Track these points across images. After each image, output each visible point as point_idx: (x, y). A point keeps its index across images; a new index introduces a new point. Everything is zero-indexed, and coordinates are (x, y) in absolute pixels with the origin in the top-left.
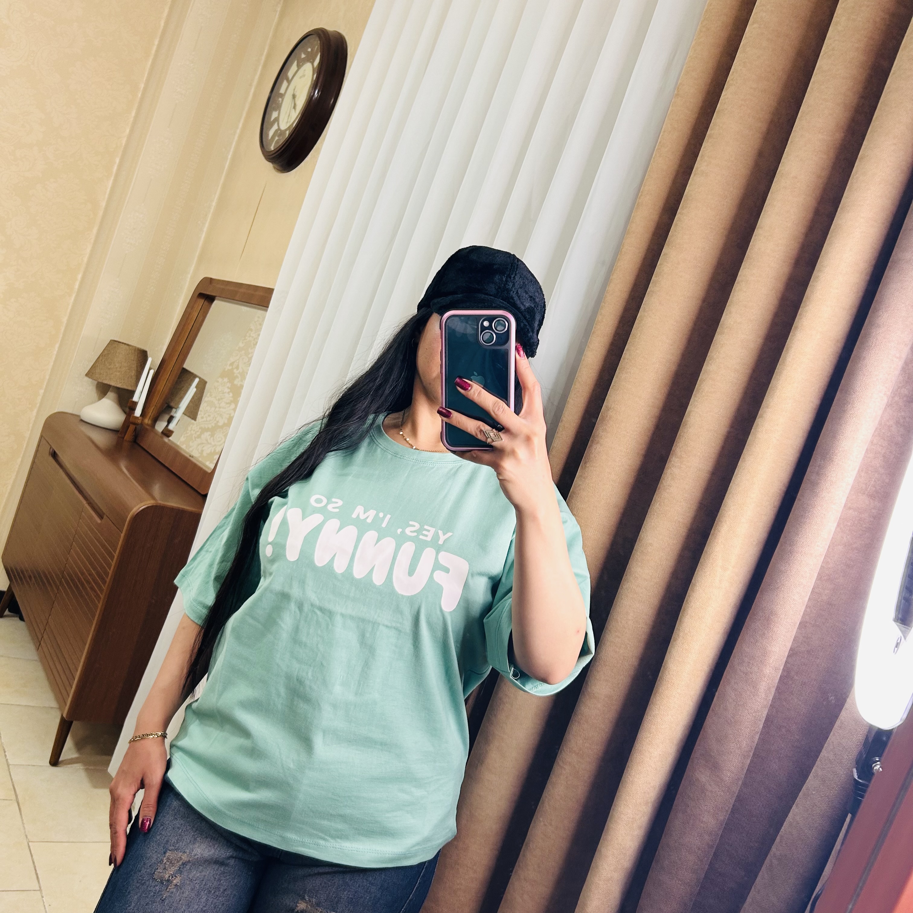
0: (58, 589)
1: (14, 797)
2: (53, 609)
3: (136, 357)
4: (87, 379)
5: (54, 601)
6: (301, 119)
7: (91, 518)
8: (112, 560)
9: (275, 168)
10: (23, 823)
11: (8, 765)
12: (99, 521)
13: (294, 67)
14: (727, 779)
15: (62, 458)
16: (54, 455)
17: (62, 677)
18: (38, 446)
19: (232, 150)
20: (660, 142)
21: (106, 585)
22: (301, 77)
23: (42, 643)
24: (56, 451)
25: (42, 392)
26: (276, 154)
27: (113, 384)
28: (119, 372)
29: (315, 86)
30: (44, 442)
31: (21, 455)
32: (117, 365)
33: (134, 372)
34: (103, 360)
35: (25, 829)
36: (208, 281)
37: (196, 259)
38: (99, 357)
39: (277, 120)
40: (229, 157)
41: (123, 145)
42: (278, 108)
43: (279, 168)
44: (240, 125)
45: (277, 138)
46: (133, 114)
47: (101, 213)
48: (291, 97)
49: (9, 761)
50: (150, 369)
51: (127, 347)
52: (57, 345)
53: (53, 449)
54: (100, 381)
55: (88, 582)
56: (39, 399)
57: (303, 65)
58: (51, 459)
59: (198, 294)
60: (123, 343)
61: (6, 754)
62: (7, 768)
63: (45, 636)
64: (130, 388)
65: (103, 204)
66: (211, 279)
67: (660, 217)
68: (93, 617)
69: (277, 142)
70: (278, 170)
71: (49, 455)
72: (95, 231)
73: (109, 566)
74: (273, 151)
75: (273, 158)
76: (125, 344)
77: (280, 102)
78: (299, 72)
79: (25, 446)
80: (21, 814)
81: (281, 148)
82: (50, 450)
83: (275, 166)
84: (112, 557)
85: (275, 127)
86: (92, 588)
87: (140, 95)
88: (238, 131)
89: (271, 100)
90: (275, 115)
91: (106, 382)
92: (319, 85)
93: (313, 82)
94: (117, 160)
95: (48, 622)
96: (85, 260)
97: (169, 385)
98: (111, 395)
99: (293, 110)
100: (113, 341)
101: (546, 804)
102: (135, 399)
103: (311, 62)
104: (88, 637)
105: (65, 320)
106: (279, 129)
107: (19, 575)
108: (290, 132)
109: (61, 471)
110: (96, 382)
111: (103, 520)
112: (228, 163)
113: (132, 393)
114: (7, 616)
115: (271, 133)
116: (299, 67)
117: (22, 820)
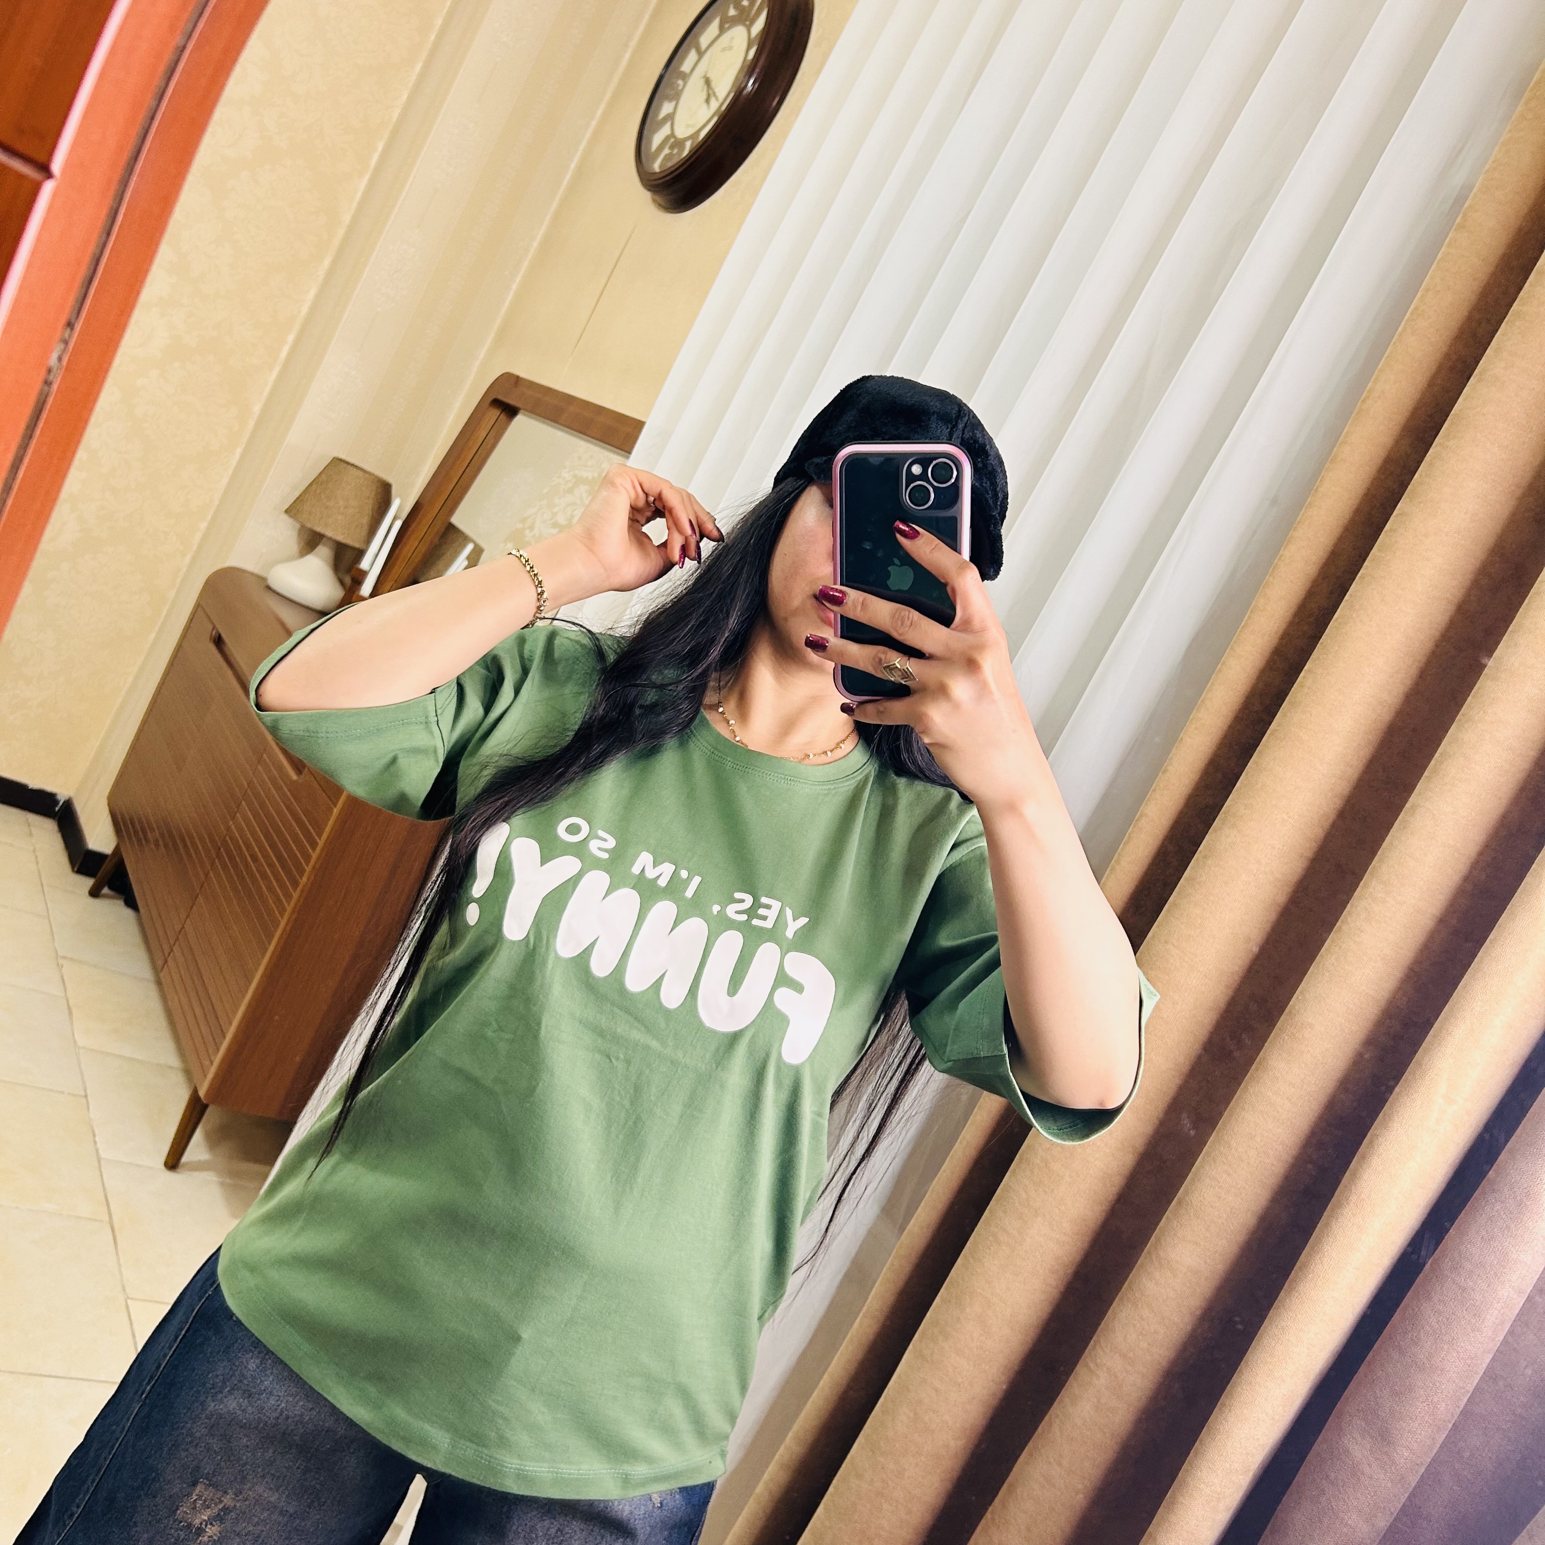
0: (207, 875)
1: (106, 1218)
2: (194, 907)
3: (373, 494)
4: (285, 517)
5: (198, 895)
6: (718, 126)
7: (280, 768)
8: (314, 849)
9: (654, 201)
10: (119, 1265)
11: (99, 1160)
12: (294, 777)
13: (713, 28)
14: (1402, 1461)
15: (232, 649)
16: (218, 641)
17: (202, 1028)
18: (191, 619)
19: (579, 153)
20: (1416, 308)
21: (299, 889)
22: (724, 50)
23: (169, 960)
24: (224, 636)
25: (203, 525)
26: (663, 180)
27: (329, 533)
28: (343, 514)
29: (750, 69)
30: (200, 612)
31: (157, 629)
32: (341, 503)
33: (366, 518)
34: (318, 491)
35: (121, 1274)
36: (510, 380)
37: (492, 335)
38: (311, 484)
39: (670, 117)
40: (573, 166)
41: (394, 120)
42: (676, 97)
43: (662, 203)
44: (599, 113)
45: (666, 151)
46: (418, 67)
47: (341, 232)
48: (702, 81)
49: (101, 1152)
50: (395, 519)
51: (360, 473)
52: (239, 451)
53: (217, 631)
54: (309, 525)
55: (264, 876)
56: (198, 536)
57: (729, 28)
58: (213, 648)
59: (491, 399)
60: (352, 465)
61: (97, 1139)
62: (96, 1164)
63: (176, 949)
64: (357, 545)
65: (347, 218)
66: (518, 377)
67: (1397, 442)
68: (270, 937)
69: (668, 158)
70: (660, 205)
71: (210, 639)
72: (327, 262)
73: (308, 858)
74: (656, 173)
75: (657, 186)
76: (356, 467)
77: (680, 88)
78: (721, 38)
79: (165, 613)
80: (116, 1247)
81: (672, 172)
82: (213, 629)
83: (657, 198)
84: (314, 845)
85: (665, 131)
86: (270, 889)
87: (433, 38)
88: (594, 123)
89: (665, 80)
90: (666, 108)
91: (318, 529)
92: (757, 70)
93: (748, 63)
94: (380, 146)
95: (183, 928)
96: (305, 310)
97: (423, 548)
98: (324, 552)
99: (705, 105)
100: (338, 461)
101: (1056, 1428)
102: (364, 564)
103: (745, 25)
104: (256, 970)
105: (257, 409)
106: (672, 135)
107: (136, 832)
108: (695, 144)
109: (229, 673)
110: (298, 526)
111: (302, 776)
112: (568, 177)
113: (360, 553)
114: (106, 896)
115: (657, 139)
116: (722, 30)
117: (118, 1259)
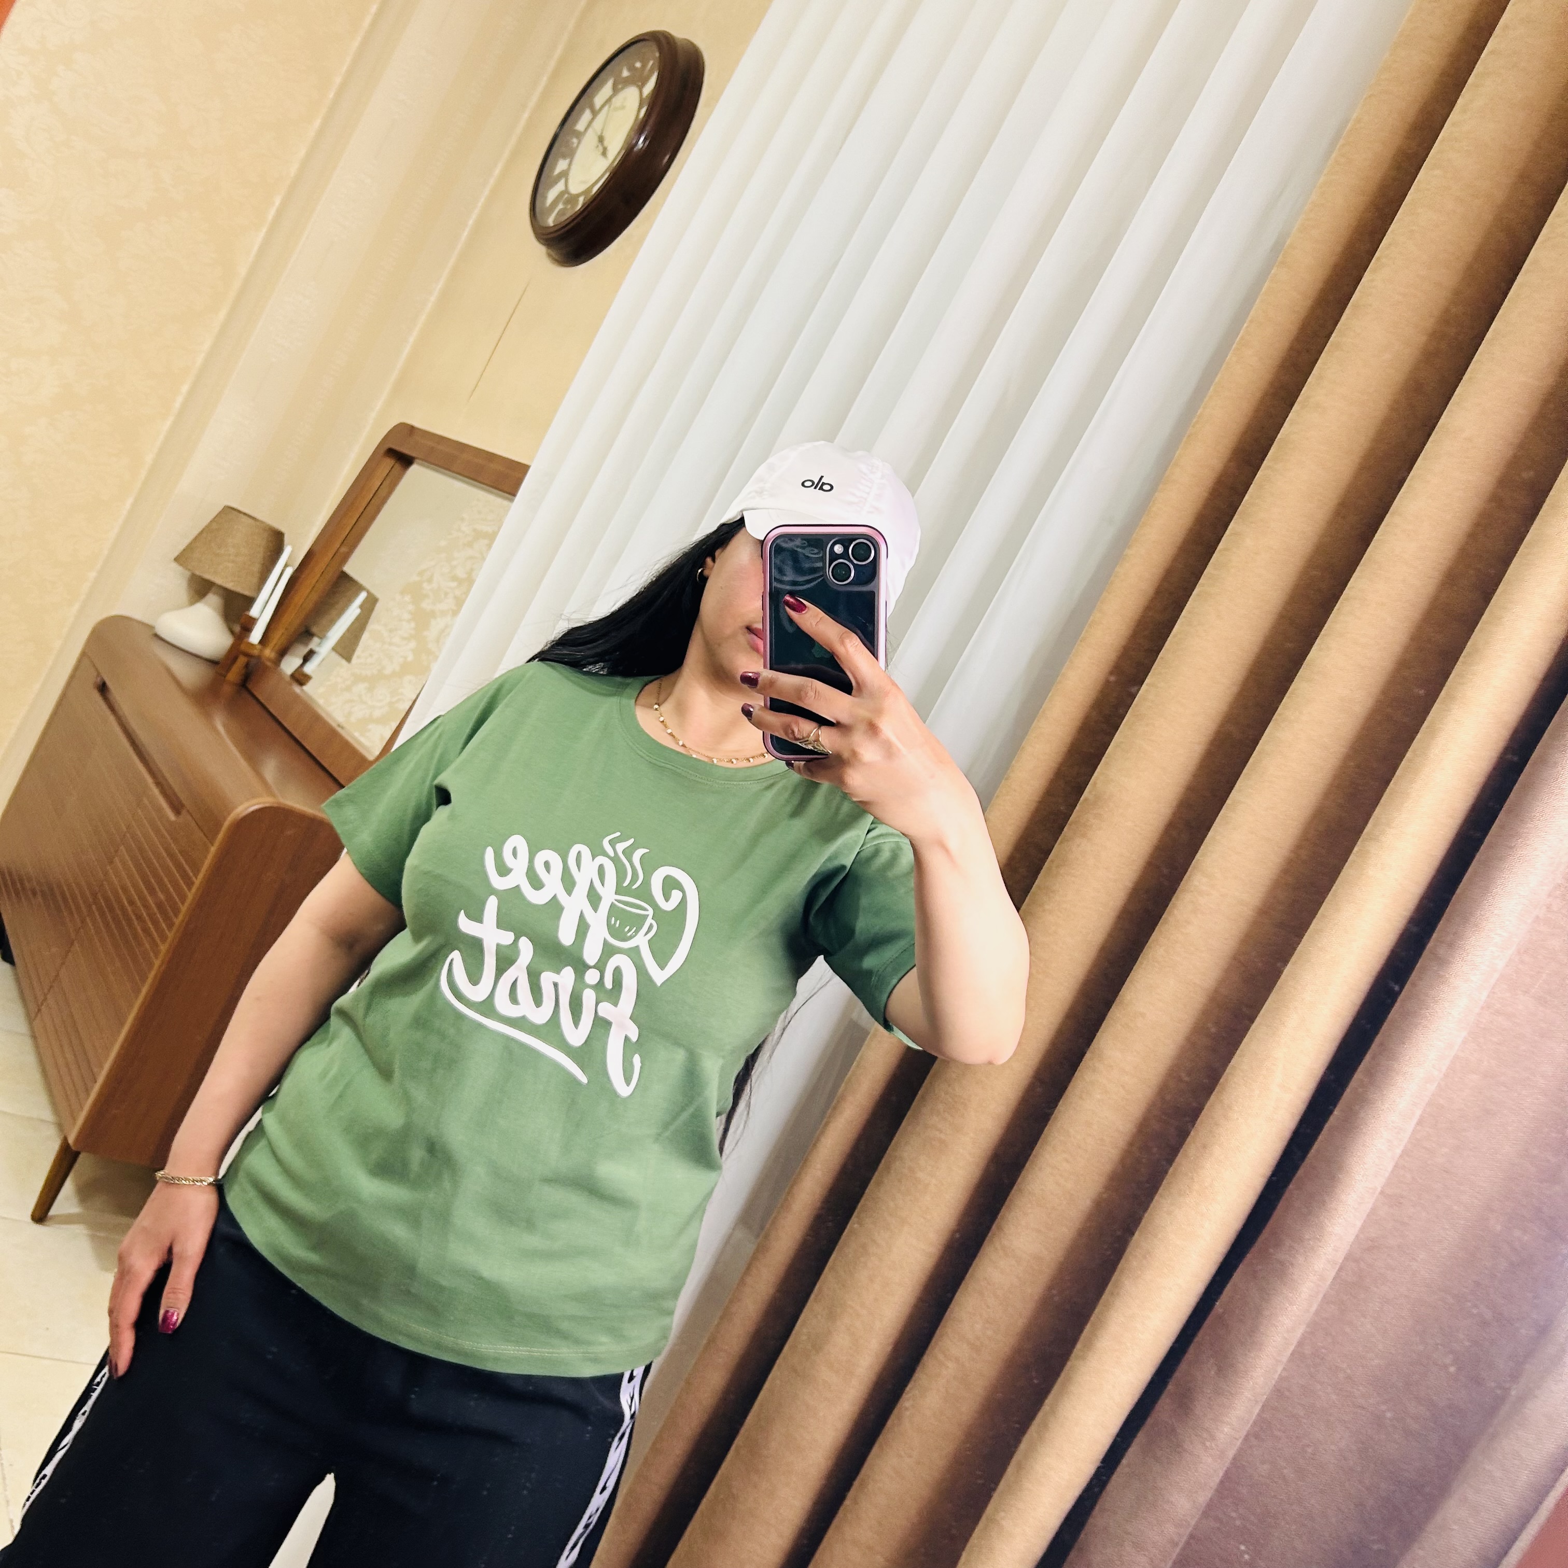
0: (83, 921)
2: (70, 954)
3: (264, 542)
4: (174, 565)
5: (74, 940)
6: (610, 180)
7: (159, 810)
8: (190, 889)
9: (549, 255)
12: (172, 816)
13: (606, 90)
15: (117, 696)
16: (103, 688)
18: (76, 668)
19: (477, 209)
21: (175, 929)
22: (617, 108)
23: (43, 1008)
24: (109, 683)
25: (92, 575)
26: (556, 234)
27: (219, 581)
28: (233, 562)
31: (43, 678)
32: (232, 550)
33: (257, 565)
34: (208, 539)
36: (407, 430)
37: (389, 387)
38: (202, 532)
39: (565, 174)
40: (471, 222)
41: (292, 175)
42: (570, 154)
43: (557, 257)
44: (497, 172)
45: (561, 206)
46: (317, 123)
47: (237, 285)
48: (596, 140)
50: (286, 566)
51: (250, 521)
52: (130, 501)
53: (102, 679)
54: (197, 573)
55: (139, 918)
56: (87, 585)
57: (623, 88)
58: (97, 696)
59: (386, 449)
60: (245, 514)
63: (50, 997)
64: (247, 593)
65: (243, 271)
66: (412, 427)
68: (143, 979)
69: (561, 212)
70: (554, 259)
71: (95, 687)
73: (183, 898)
74: (551, 227)
75: (552, 239)
76: (249, 516)
77: (575, 145)
78: (615, 98)
81: (567, 225)
82: (98, 676)
83: (551, 251)
84: (190, 884)
85: (560, 187)
86: (146, 930)
87: (331, 96)
88: (492, 181)
89: (561, 137)
90: (562, 165)
91: (207, 576)
92: (648, 128)
93: (639, 121)
95: (57, 976)
96: (200, 360)
97: (315, 597)
98: (213, 599)
99: (600, 158)
100: (229, 509)
102: (254, 612)
103: (638, 86)
104: (130, 1013)
105: (149, 458)
106: (566, 191)
108: (586, 199)
109: (112, 718)
110: (188, 574)
111: (180, 818)
112: (466, 234)
113: (250, 601)
115: (552, 195)
116: (616, 90)
